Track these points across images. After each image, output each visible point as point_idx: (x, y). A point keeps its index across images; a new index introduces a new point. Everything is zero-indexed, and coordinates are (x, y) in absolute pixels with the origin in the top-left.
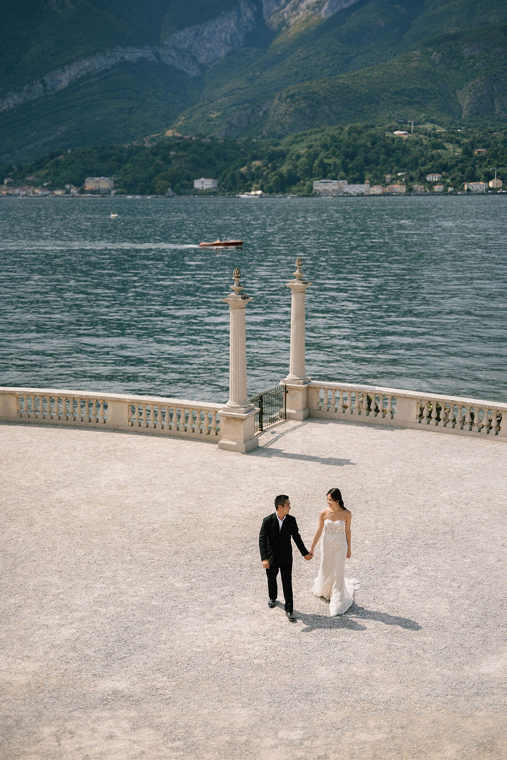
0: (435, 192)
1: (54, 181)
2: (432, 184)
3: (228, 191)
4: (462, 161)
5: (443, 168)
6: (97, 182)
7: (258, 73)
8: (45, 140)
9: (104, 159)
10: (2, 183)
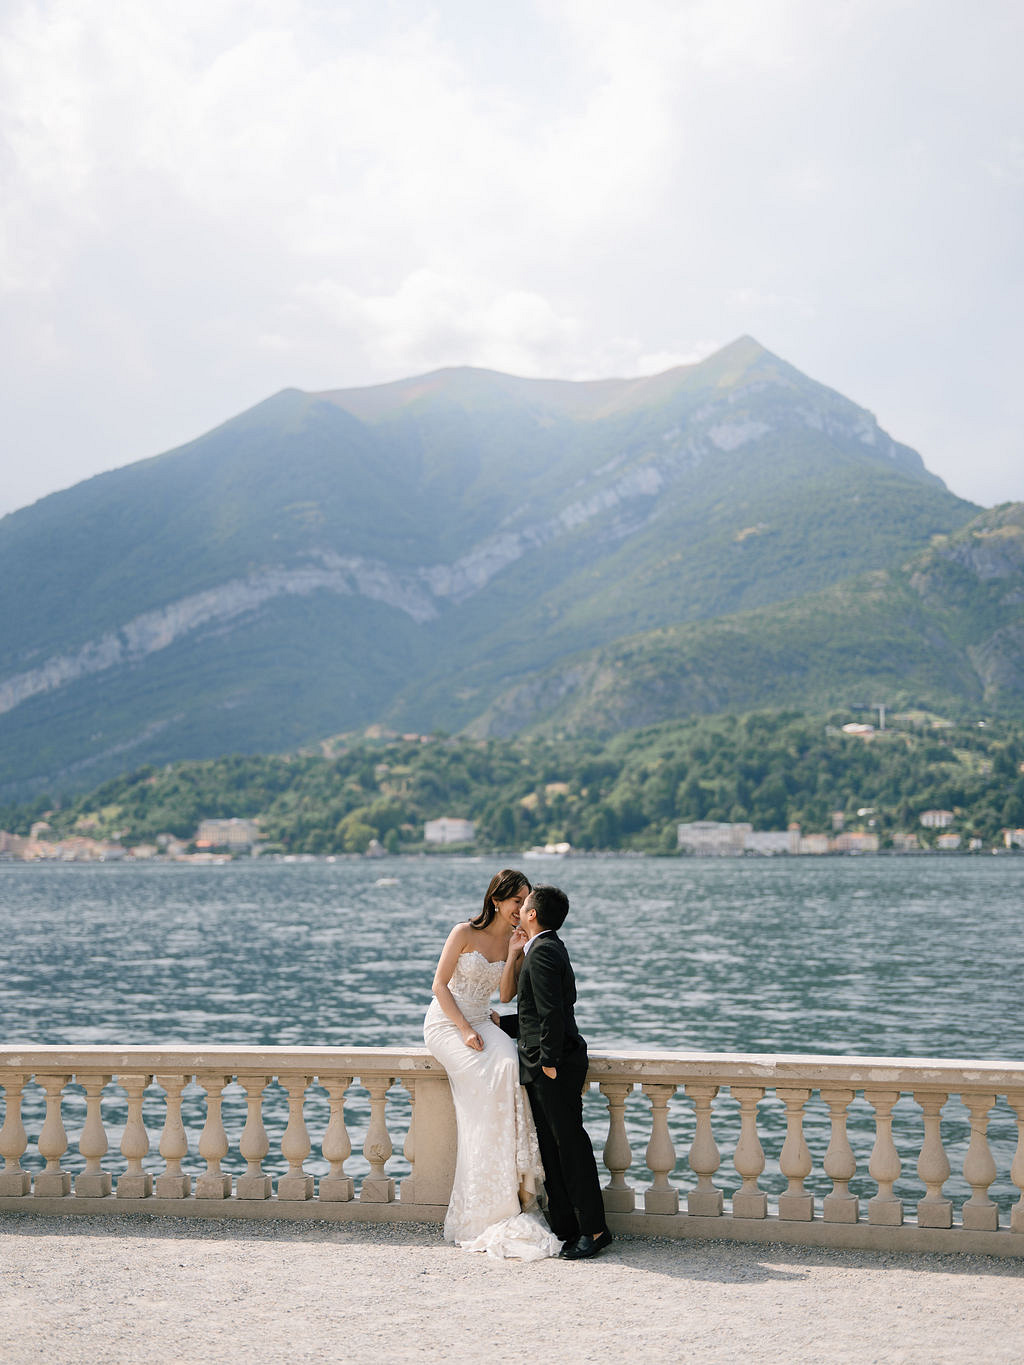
0: (942, 850)
1: (134, 828)
2: (933, 833)
3: (497, 845)
4: (994, 786)
5: (955, 800)
6: (224, 829)
7: (554, 614)
8: (119, 748)
9: (239, 783)
10: (26, 834)
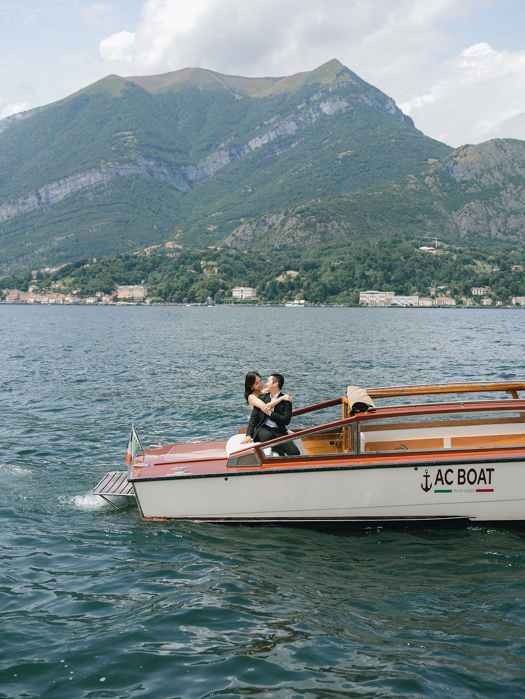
0: (484, 305)
1: (83, 288)
2: (478, 299)
3: (269, 300)
4: (502, 276)
5: (485, 283)
6: (131, 290)
7: (250, 190)
9: (130, 267)
10: (26, 290)
